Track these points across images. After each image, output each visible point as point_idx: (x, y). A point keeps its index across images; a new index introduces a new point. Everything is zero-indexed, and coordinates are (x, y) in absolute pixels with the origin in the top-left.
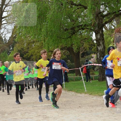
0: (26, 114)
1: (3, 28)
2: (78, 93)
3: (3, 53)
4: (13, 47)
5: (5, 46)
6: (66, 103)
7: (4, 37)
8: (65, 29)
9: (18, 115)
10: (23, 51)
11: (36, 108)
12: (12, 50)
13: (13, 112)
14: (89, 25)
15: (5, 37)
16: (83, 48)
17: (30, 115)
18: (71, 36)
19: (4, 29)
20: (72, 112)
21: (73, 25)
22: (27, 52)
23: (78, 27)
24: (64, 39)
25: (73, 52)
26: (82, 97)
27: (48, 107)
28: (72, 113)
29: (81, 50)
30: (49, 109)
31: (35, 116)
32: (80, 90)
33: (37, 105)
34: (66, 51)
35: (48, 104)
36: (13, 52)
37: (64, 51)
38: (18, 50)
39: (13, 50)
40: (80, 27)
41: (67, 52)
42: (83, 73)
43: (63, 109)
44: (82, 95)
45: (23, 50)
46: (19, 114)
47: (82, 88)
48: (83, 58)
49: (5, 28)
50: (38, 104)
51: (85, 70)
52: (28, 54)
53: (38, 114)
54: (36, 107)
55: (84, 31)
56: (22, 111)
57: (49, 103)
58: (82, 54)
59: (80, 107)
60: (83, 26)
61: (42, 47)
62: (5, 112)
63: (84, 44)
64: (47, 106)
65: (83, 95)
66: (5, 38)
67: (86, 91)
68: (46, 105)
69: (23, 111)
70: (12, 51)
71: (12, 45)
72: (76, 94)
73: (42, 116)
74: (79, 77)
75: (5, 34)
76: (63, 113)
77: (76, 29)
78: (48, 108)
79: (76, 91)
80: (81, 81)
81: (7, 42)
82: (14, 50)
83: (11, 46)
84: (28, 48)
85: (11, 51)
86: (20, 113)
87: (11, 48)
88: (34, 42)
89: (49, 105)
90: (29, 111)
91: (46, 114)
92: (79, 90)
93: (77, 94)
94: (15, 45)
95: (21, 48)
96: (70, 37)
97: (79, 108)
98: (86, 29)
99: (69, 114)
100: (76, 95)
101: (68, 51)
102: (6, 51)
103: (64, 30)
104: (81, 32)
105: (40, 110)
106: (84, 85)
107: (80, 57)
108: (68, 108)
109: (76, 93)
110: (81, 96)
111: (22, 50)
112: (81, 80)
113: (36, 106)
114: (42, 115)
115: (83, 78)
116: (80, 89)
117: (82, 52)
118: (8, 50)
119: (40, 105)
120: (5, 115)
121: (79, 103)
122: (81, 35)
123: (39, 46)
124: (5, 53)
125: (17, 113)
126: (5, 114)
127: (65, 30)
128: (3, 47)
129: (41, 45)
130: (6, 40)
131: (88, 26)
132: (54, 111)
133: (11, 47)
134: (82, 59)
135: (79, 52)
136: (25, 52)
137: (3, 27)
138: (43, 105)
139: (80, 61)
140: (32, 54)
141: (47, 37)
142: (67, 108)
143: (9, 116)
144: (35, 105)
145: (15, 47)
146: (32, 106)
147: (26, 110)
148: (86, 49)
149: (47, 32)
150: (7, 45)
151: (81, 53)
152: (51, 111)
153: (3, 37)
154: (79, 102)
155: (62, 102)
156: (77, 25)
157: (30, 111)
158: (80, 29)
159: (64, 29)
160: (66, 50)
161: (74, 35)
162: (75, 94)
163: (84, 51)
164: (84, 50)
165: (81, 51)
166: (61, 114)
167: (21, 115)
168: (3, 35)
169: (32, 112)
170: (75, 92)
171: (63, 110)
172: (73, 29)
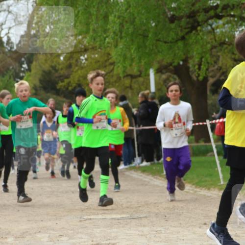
0: (63, 238)
1: (5, 11)
2: (200, 186)
3: (3, 79)
4: (29, 63)
5: (9, 60)
6: (168, 214)
7: (6, 34)
8: (169, 16)
9: (42, 240)
10: (57, 75)
11: (90, 223)
12: (27, 70)
13: (27, 232)
14: (238, 5)
15: (10, 35)
16: (217, 69)
17: (74, 241)
18: (187, 37)
19: (7, 13)
20: (184, 238)
21: (193, 5)
22: (67, 77)
23: (207, 10)
24: (165, 42)
25: (190, 78)
26: (212, 199)
27: (120, 221)
28: (183, 240)
29: (211, 74)
30: (123, 227)
31: (86, 243)
32: (208, 179)
33: (92, 217)
34: (170, 76)
35: (121, 214)
36: (30, 75)
37: (164, 76)
38: (44, 71)
39: (29, 70)
40: (212, 13)
41: (173, 78)
42: (216, 136)
43: (159, 229)
44: (211, 192)
45: (56, 71)
46: (44, 237)
47: (211, 175)
48: (216, 95)
49: (9, 12)
50: (94, 214)
51: (220, 128)
52: (70, 82)
53: (94, 240)
54: (90, 221)
55: (221, 22)
56: (52, 232)
57: (123, 213)
58: (214, 84)
59: (205, 224)
60: (219, 10)
61: (107, 63)
62: (9, 233)
63: (221, 57)
64: (118, 219)
65: (215, 192)
66: (9, 39)
67: (222, 183)
68: (114, 216)
69: (53, 230)
70: (28, 74)
71: (28, 57)
72: (195, 189)
73: (106, 244)
74: (203, 146)
75: (10, 28)
76: (160, 240)
77: (201, 17)
78: (121, 226)
79: (197, 181)
80: (211, 156)
81: (15, 47)
82: (33, 71)
83: (23, 59)
84: (70, 66)
85: (23, 72)
86: (47, 235)
87: (25, 66)
88: (86, 50)
89: (124, 216)
90: (71, 230)
91: (115, 239)
92: (203, 180)
93: (198, 190)
94: (35, 57)
95: (52, 67)
96: (183, 38)
97: (205, 226)
98: (228, 16)
99: (177, 241)
100: (196, 192)
101: (175, 76)
102: (11, 73)
103: (167, 20)
104: (213, 24)
105: (98, 230)
106: (217, 167)
107: (208, 93)
108: (174, 227)
109: (196, 187)
110: (208, 197)
111: (53, 71)
112: (210, 154)
113: (89, 217)
114: (104, 242)
115: (216, 147)
116: (206, 176)
117: (215, 79)
118: (17, 71)
119: (100, 217)
120: (6, 240)
121: (202, 214)
122: (214, 32)
123: (99, 61)
124: (7, 77)
125: (39, 236)
126: (6, 238)
127: (169, 18)
128: (3, 63)
129: (106, 58)
130: (12, 43)
131: (233, 7)
132: (137, 232)
133: (24, 61)
134: (213, 97)
135: (206, 79)
136: (61, 76)
137: (2, 9)
138: (108, 217)
139: (206, 102)
140: (79, 81)
141: (121, 38)
142: (171, 226)
143: (17, 242)
144: (86, 217)
145: (34, 63)
146: (79, 220)
147: (63, 228)
148: (225, 70)
149: (121, 25)
150: (14, 56)
151: (211, 81)
152: (128, 232)
153: (2, 36)
154: (202, 210)
155: (158, 209)
156: (205, 7)
157: (72, 232)
158: (211, 18)
159: (167, 16)
160: (169, 74)
161: (194, 32)
162: (192, 190)
163: (220, 76)
164: (218, 75)
165: (212, 77)
166: (154, 241)
167: (47, 242)
168: (2, 29)
169: (78, 233)
170: (193, 185)
171: (160, 232)
172: (192, 17)
